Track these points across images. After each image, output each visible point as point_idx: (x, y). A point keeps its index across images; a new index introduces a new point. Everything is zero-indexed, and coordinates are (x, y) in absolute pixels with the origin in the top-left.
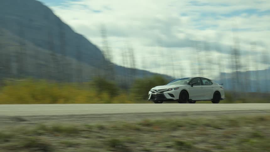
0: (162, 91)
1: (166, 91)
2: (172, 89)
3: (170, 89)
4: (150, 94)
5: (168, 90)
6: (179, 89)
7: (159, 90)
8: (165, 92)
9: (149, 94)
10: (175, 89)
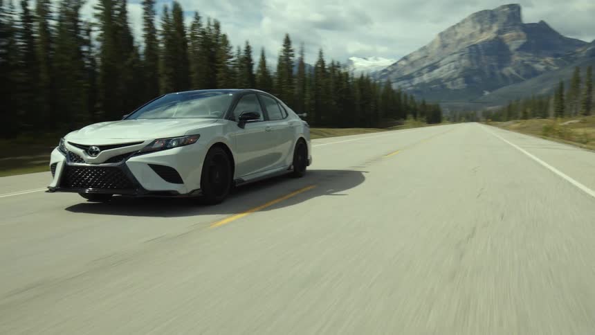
0: (120, 155)
1: (136, 153)
2: (166, 144)
3: (157, 145)
4: (55, 164)
5: (150, 148)
6: (199, 141)
7: (103, 148)
8: (132, 159)
9: (52, 161)
10: (185, 141)
